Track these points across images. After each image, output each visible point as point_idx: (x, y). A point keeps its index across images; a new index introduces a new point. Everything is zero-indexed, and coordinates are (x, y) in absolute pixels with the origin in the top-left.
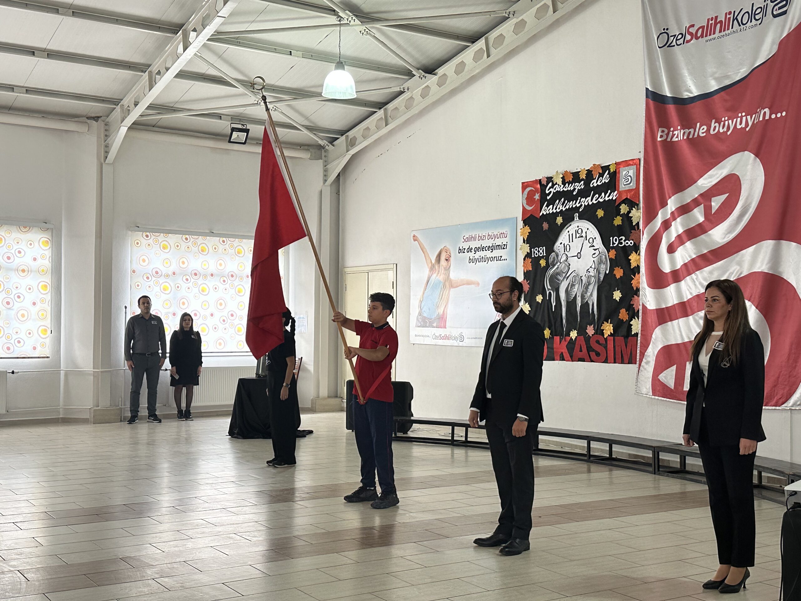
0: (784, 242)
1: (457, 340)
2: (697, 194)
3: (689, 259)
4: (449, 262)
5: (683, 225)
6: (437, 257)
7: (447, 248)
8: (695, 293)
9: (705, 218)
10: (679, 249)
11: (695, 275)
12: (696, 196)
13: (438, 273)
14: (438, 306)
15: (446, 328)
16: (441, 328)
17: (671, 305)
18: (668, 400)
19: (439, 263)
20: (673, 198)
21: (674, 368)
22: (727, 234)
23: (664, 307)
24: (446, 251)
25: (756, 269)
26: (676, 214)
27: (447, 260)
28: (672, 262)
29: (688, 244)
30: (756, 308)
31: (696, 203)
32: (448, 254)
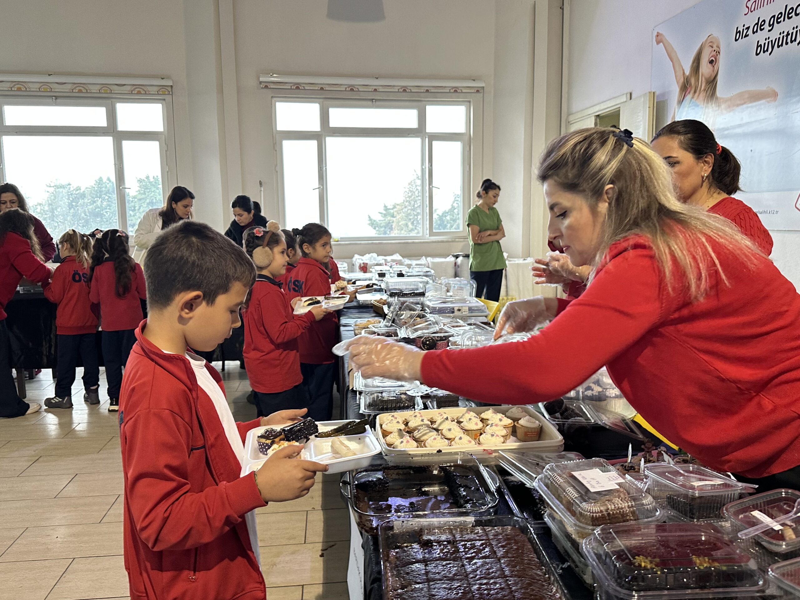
4: (716, 66)
6: (694, 62)
7: (715, 37)
27: (711, 62)
32: (714, 49)
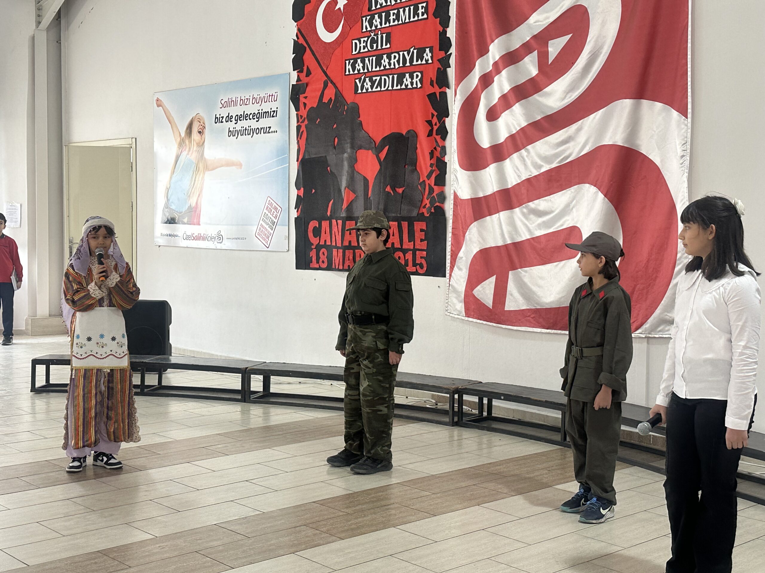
0: (645, 103)
1: (215, 240)
2: (528, 37)
3: (518, 129)
4: (203, 136)
5: (509, 80)
6: (187, 129)
7: (201, 116)
8: (525, 177)
9: (539, 70)
10: (503, 114)
11: (526, 152)
12: (528, 39)
13: (189, 150)
14: (189, 196)
15: (199, 224)
16: (194, 224)
17: (490, 194)
18: (485, 322)
19: (189, 137)
20: (496, 41)
21: (493, 279)
22: (568, 93)
23: (481, 195)
24: (199, 120)
25: (607, 141)
26: (501, 65)
27: (200, 132)
28: (493, 132)
29: (517, 108)
30: (605, 196)
31: (527, 48)
32: (201, 124)
